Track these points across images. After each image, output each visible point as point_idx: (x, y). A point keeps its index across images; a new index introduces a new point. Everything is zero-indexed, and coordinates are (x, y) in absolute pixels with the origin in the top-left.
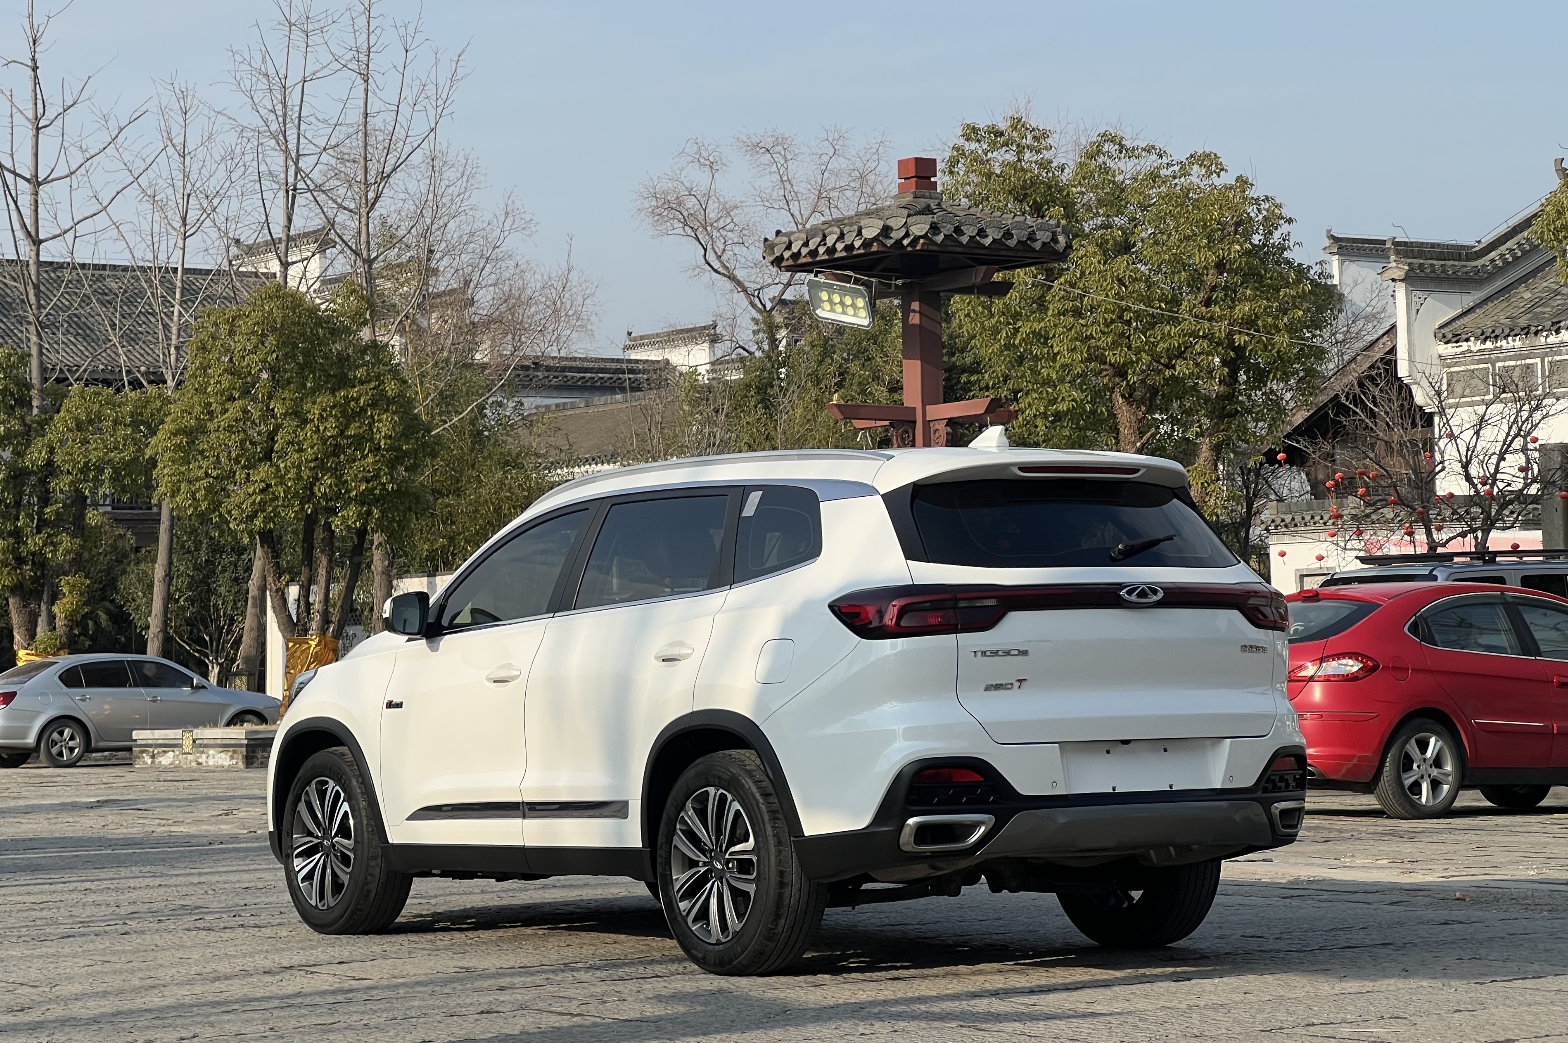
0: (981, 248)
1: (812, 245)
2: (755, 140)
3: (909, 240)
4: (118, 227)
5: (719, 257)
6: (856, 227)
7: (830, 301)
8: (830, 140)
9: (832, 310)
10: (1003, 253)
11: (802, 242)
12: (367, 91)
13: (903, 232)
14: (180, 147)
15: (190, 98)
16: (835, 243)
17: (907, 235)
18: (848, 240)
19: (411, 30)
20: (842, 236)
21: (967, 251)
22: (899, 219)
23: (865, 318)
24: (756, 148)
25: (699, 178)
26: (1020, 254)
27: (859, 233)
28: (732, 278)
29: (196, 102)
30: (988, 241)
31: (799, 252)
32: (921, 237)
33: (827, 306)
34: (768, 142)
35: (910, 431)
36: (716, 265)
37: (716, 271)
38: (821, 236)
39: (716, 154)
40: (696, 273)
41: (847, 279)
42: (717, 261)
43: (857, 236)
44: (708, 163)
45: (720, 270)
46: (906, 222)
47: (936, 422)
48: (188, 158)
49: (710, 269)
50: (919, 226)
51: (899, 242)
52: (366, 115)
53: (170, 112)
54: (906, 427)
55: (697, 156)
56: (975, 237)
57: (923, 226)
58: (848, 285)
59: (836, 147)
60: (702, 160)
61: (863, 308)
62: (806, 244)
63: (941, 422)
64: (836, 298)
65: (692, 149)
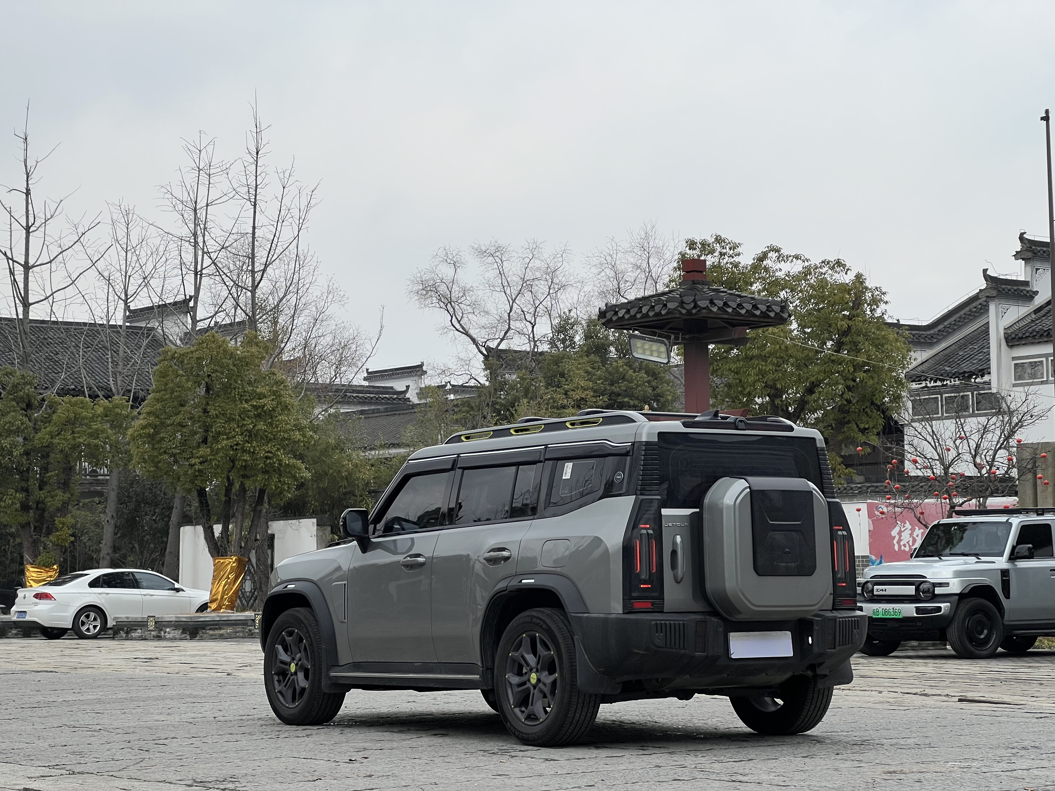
0: (739, 316)
1: (633, 312)
2: (484, 249)
3: (697, 310)
4: (83, 296)
5: (459, 322)
7: (643, 347)
8: (531, 248)
9: (643, 353)
10: (751, 319)
11: (625, 310)
12: (255, 212)
13: (692, 305)
14: (125, 246)
15: (131, 215)
16: (648, 312)
17: (695, 307)
18: (657, 310)
19: (287, 175)
20: (653, 308)
22: (690, 297)
23: (665, 358)
24: (482, 253)
25: (447, 271)
27: (665, 305)
28: (467, 334)
29: (135, 216)
30: (743, 312)
31: (623, 316)
32: (704, 308)
33: (640, 351)
36: (458, 326)
37: (457, 330)
38: (639, 306)
39: (458, 256)
40: (445, 331)
42: (458, 324)
43: (663, 307)
45: (461, 330)
46: (694, 299)
48: (129, 254)
49: (454, 329)
50: (702, 301)
51: (689, 312)
52: (254, 228)
53: (118, 224)
55: (446, 258)
56: (735, 309)
58: (656, 338)
59: (535, 253)
61: (664, 352)
62: (628, 311)
64: (647, 346)
65: (442, 253)
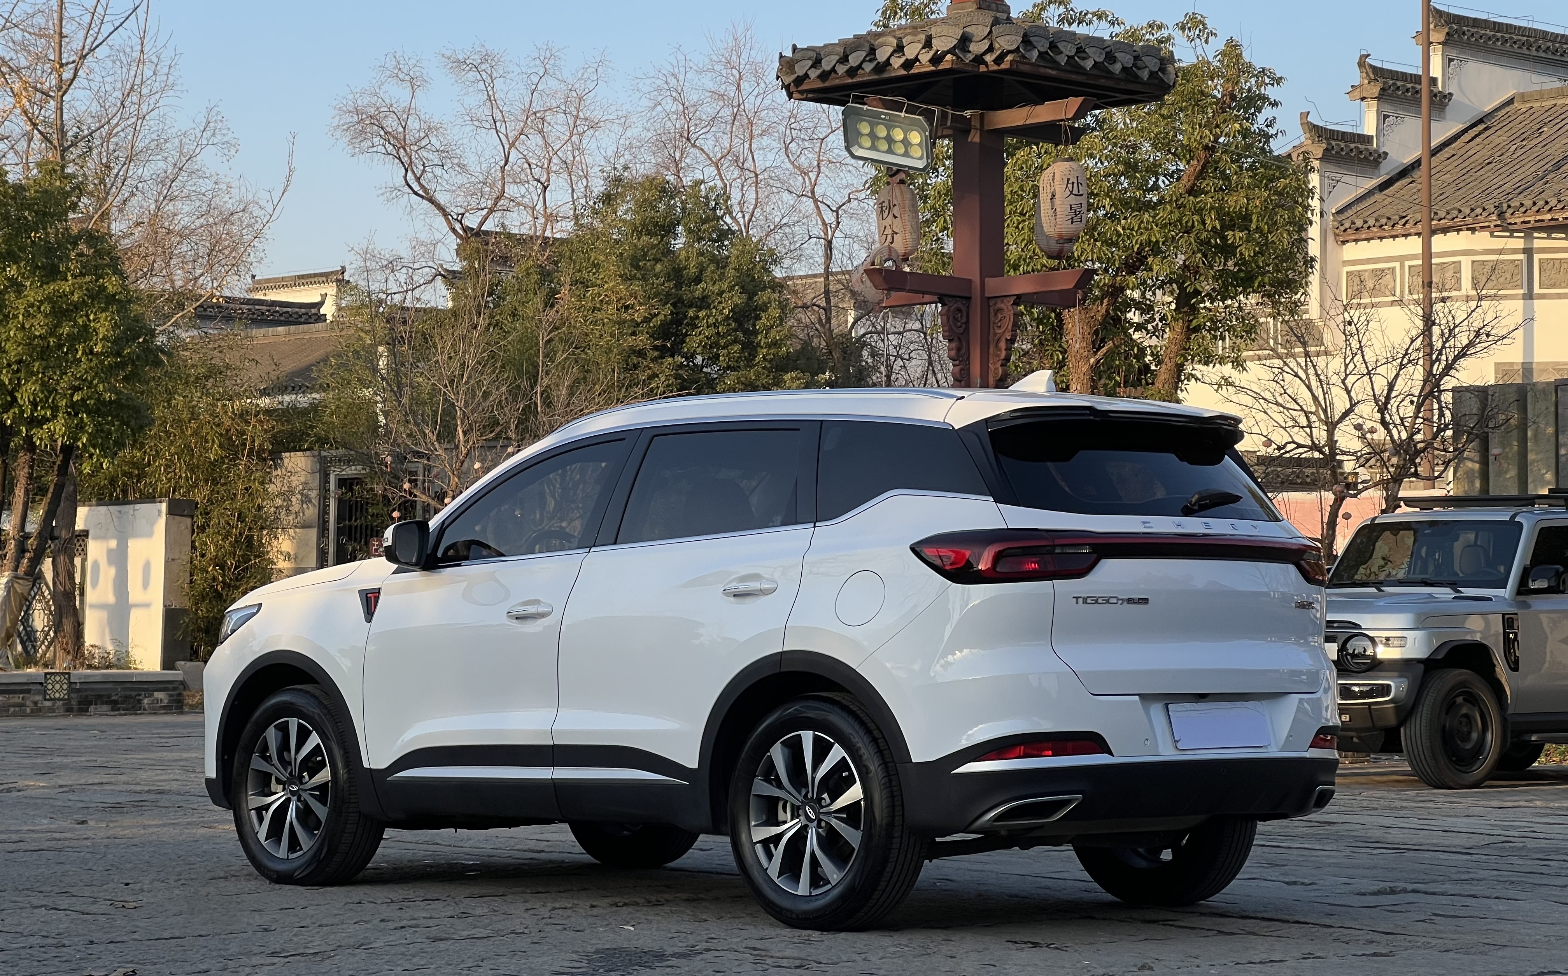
0: (1077, 73)
1: (854, 59)
2: (461, 57)
3: (994, 56)
5: (418, 179)
6: (922, 37)
7: (873, 136)
8: (541, 58)
9: (873, 148)
10: (1103, 82)
11: (837, 58)
13: (985, 45)
16: (889, 59)
17: (991, 49)
18: (910, 52)
20: (900, 49)
21: (1063, 75)
22: (980, 28)
23: (921, 158)
24: (460, 64)
26: (1122, 86)
27: (928, 44)
28: (432, 201)
30: (1089, 64)
31: (833, 70)
32: (1010, 52)
33: (867, 143)
34: (476, 59)
35: (964, 309)
36: (416, 187)
37: (416, 193)
38: (867, 49)
39: (417, 69)
40: (395, 195)
41: (899, 107)
42: (416, 183)
43: (923, 48)
44: (407, 78)
45: (421, 192)
46: (991, 32)
47: (999, 300)
49: (410, 191)
50: (1007, 37)
51: (979, 59)
54: (959, 305)
55: (396, 71)
56: (1072, 57)
57: (1014, 37)
58: (902, 114)
59: (547, 67)
60: (401, 76)
61: (919, 145)
62: (844, 59)
63: (1005, 300)
64: (882, 132)
65: (391, 63)
